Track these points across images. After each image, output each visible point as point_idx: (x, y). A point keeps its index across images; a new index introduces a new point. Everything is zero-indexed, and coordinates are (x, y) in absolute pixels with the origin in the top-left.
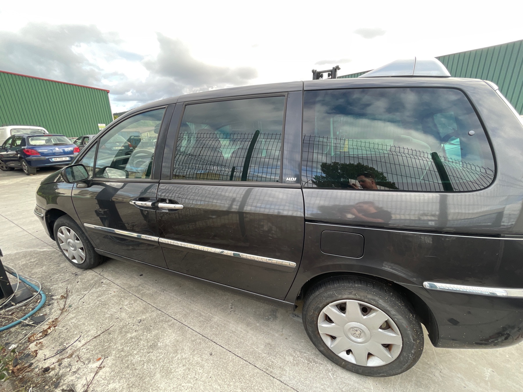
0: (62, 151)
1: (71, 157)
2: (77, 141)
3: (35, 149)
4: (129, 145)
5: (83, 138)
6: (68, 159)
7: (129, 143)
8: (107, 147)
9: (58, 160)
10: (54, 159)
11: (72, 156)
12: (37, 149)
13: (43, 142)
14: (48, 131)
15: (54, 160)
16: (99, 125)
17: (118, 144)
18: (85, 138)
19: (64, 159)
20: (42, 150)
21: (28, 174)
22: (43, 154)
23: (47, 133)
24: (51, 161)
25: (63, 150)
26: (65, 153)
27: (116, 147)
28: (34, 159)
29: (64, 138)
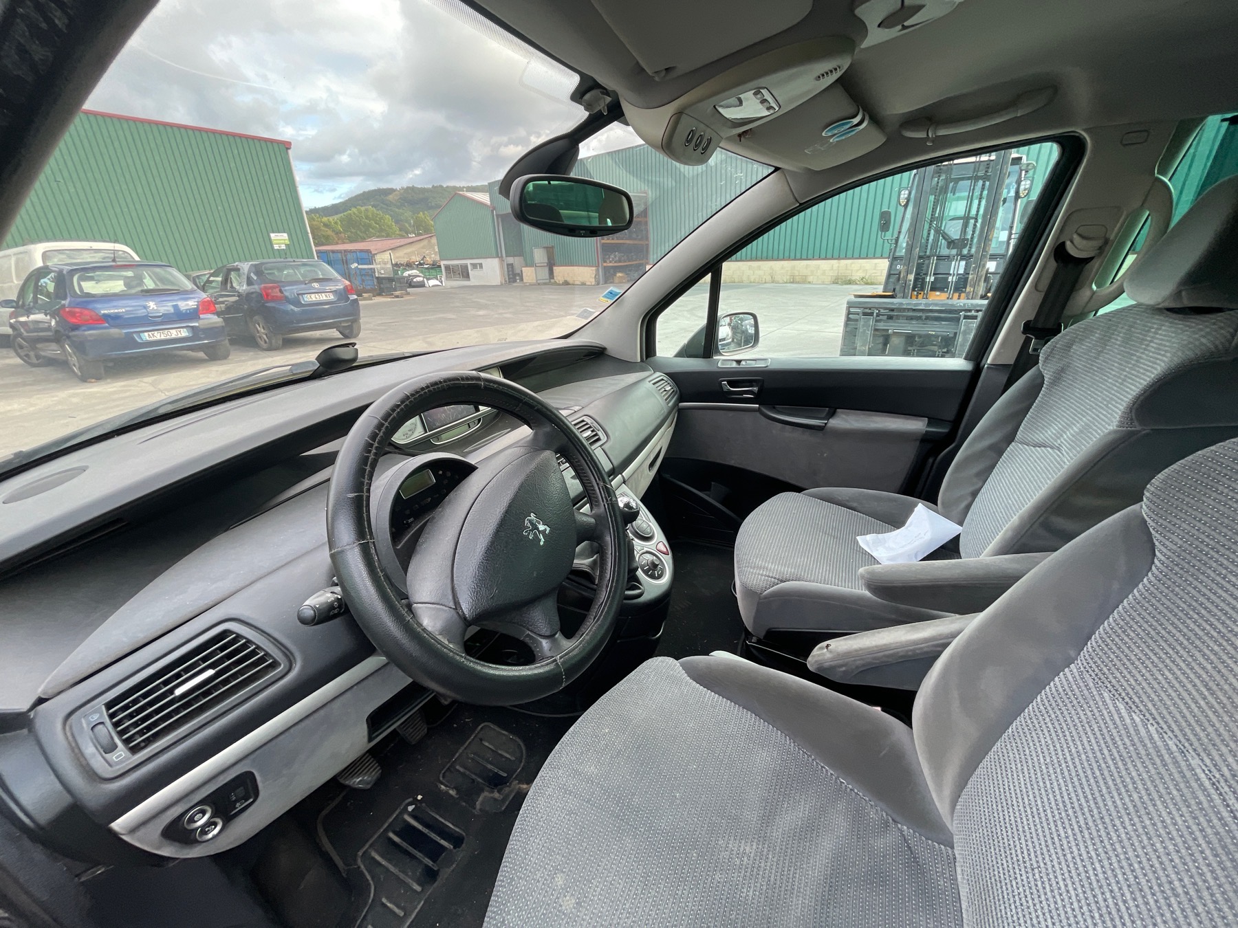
0: (172, 310)
1: (192, 327)
2: (212, 279)
3: (91, 306)
4: (346, 287)
5: (225, 269)
6: (184, 333)
7: (347, 283)
8: (287, 294)
9: (158, 336)
10: (146, 334)
11: (196, 324)
12: (98, 306)
13: (117, 286)
14: (137, 253)
15: (146, 337)
16: (273, 235)
17: (316, 285)
18: (229, 271)
19: (174, 334)
20: (115, 307)
21: (84, 379)
22: (114, 320)
23: (137, 258)
24: (139, 341)
25: (176, 307)
26: (179, 317)
27: (313, 296)
28: (90, 335)
29: (171, 274)
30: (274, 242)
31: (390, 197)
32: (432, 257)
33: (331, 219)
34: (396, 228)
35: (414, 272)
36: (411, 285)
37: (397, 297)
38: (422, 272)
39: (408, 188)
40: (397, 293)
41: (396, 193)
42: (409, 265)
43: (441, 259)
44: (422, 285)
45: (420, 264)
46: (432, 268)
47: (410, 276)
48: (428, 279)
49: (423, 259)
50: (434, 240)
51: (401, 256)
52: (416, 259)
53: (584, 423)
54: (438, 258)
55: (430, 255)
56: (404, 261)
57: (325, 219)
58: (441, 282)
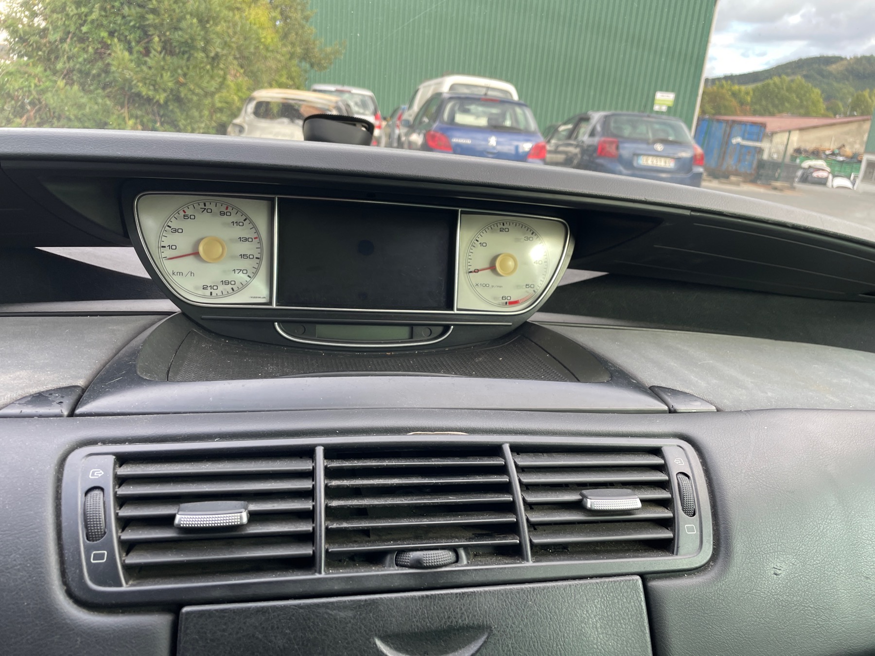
4: (696, 157)
16: (659, 94)
30: (656, 102)
31: (833, 68)
32: (853, 145)
33: (743, 88)
34: (822, 106)
35: (820, 163)
36: (805, 179)
37: (775, 189)
38: (830, 165)
39: (864, 58)
40: (778, 184)
41: (845, 62)
42: (816, 154)
43: (867, 151)
44: (822, 182)
45: (833, 154)
46: (848, 163)
47: (810, 167)
48: (834, 176)
49: (839, 148)
50: (867, 126)
51: (810, 141)
52: (830, 146)
53: (656, 460)
54: (862, 150)
55: (852, 145)
56: (810, 146)
57: (736, 87)
58: (854, 184)
